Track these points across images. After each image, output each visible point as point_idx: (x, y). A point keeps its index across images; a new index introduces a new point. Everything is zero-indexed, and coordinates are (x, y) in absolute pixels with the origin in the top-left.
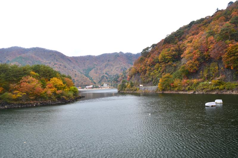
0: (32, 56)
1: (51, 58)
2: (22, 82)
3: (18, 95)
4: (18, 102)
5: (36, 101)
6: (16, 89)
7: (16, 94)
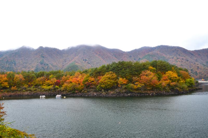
0: (157, 53)
1: (174, 54)
2: (141, 76)
3: (138, 86)
4: (138, 92)
5: (152, 91)
6: (137, 81)
7: (137, 85)
